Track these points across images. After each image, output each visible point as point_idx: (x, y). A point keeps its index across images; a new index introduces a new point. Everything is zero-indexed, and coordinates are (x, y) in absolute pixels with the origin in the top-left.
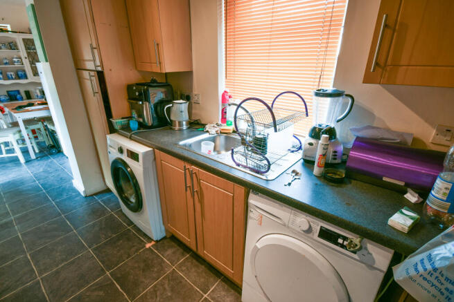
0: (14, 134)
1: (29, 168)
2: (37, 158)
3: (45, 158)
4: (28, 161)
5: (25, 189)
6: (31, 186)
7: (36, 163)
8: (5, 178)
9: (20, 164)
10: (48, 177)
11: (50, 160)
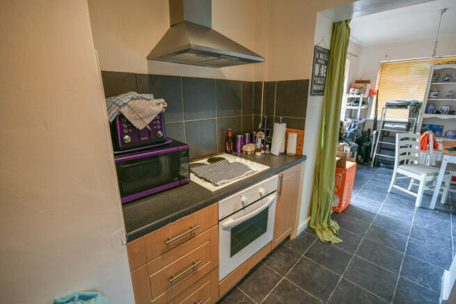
0: (428, 175)
1: (416, 216)
2: (435, 209)
3: (446, 215)
4: (423, 207)
5: (392, 236)
6: (399, 237)
7: (430, 215)
8: (387, 211)
9: (414, 206)
10: (425, 240)
11: (446, 221)
